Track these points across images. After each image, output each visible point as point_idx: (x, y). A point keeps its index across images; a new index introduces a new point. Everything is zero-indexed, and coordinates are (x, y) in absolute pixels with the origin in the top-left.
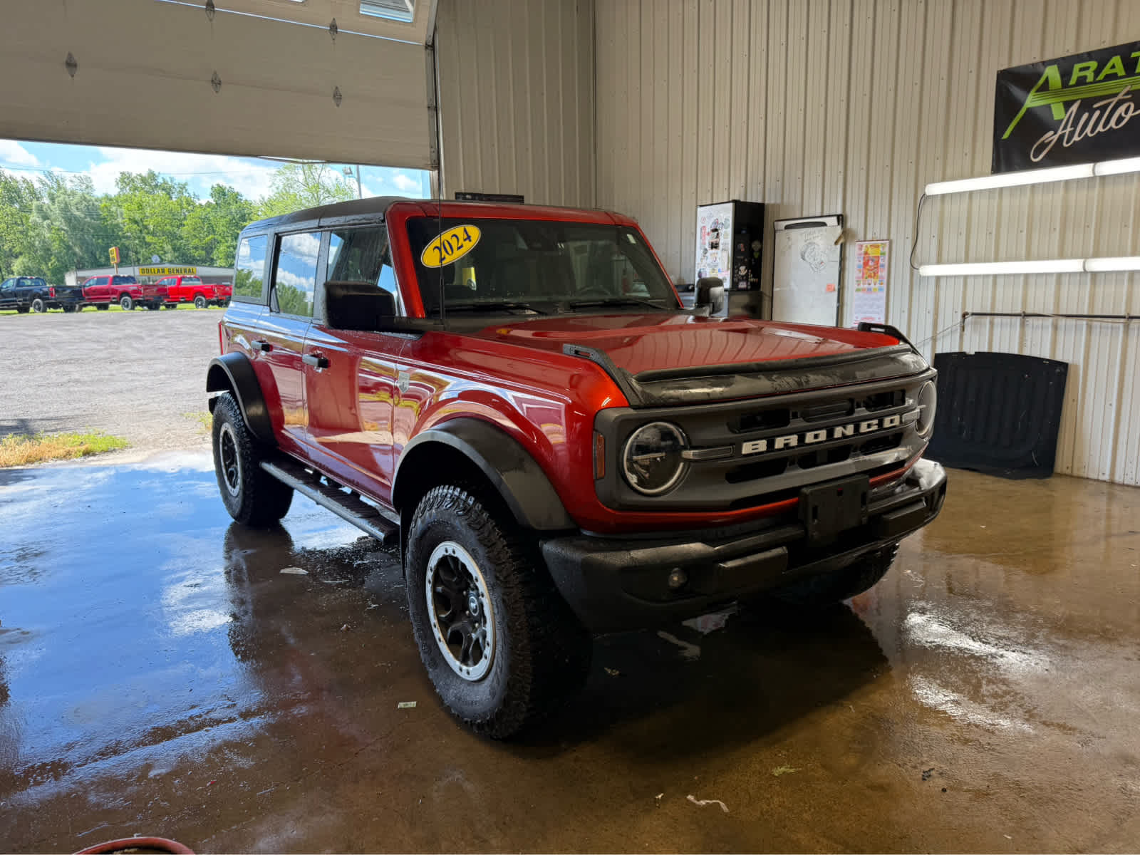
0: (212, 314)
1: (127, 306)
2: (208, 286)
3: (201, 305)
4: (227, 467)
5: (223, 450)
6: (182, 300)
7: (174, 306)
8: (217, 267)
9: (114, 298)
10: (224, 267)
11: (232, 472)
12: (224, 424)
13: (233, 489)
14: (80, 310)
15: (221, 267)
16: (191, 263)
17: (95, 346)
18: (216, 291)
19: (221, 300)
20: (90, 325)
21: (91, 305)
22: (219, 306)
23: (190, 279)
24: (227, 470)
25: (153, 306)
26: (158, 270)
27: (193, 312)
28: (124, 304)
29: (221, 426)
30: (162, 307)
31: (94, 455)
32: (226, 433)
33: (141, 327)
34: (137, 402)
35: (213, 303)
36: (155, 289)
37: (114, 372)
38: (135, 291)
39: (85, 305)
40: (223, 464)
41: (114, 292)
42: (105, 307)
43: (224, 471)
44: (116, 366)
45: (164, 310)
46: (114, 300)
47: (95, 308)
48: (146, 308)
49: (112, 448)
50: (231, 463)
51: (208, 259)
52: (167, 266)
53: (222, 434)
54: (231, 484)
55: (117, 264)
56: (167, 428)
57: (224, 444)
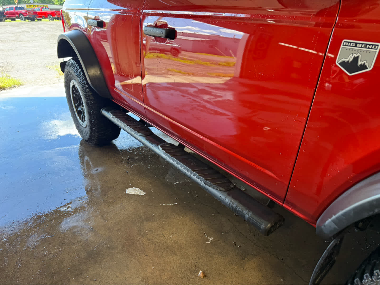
0: (55, 23)
1: (22, 19)
2: (53, 11)
3: (51, 19)
4: (77, 107)
5: (73, 96)
6: (43, 17)
7: (41, 20)
8: (54, 5)
9: (17, 16)
10: (58, 5)
11: (80, 111)
12: (72, 81)
13: (82, 122)
14: (4, 21)
15: (56, 5)
16: (45, 3)
17: (10, 35)
18: (56, 14)
19: (58, 17)
20: (8, 27)
21: (8, 19)
22: (58, 20)
23: (45, 8)
24: (77, 110)
25: (33, 20)
26: (33, 6)
27: (48, 22)
28: (21, 19)
29: (70, 82)
30: (36, 20)
31: (4, 89)
32: (74, 86)
33: (28, 27)
34: (27, 60)
35: (55, 19)
36: (32, 12)
37: (18, 46)
38: (24, 13)
39: (6, 19)
40: (74, 105)
41: (17, 13)
42: (14, 20)
43: (75, 110)
44: (19, 43)
45: (37, 21)
46: (17, 17)
47: (10, 20)
48: (30, 20)
49: (14, 85)
50: (79, 105)
51: (52, 2)
52: (36, 4)
53: (71, 86)
54: (80, 118)
55: (17, 3)
56: (41, 74)
57: (73, 93)
